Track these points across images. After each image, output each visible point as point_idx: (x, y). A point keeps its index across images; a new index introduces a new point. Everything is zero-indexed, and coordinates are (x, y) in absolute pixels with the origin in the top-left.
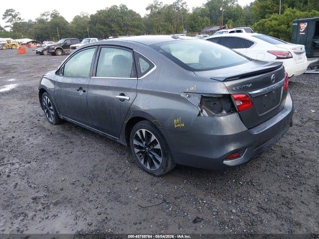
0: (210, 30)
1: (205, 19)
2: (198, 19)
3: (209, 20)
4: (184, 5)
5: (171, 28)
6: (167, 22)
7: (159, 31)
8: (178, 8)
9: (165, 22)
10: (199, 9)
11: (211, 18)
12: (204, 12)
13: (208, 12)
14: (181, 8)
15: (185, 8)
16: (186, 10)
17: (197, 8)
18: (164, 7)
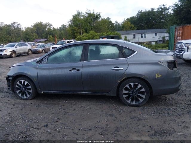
0: (39, 41)
1: (34, 35)
2: (30, 34)
3: (37, 35)
4: (19, 26)
5: (10, 39)
6: (8, 35)
7: (3, 41)
8: (15, 27)
9: (7, 35)
10: (29, 28)
11: (38, 34)
12: (33, 30)
13: (36, 31)
14: (17, 27)
15: (19, 27)
16: (21, 29)
17: (28, 28)
18: (5, 26)
